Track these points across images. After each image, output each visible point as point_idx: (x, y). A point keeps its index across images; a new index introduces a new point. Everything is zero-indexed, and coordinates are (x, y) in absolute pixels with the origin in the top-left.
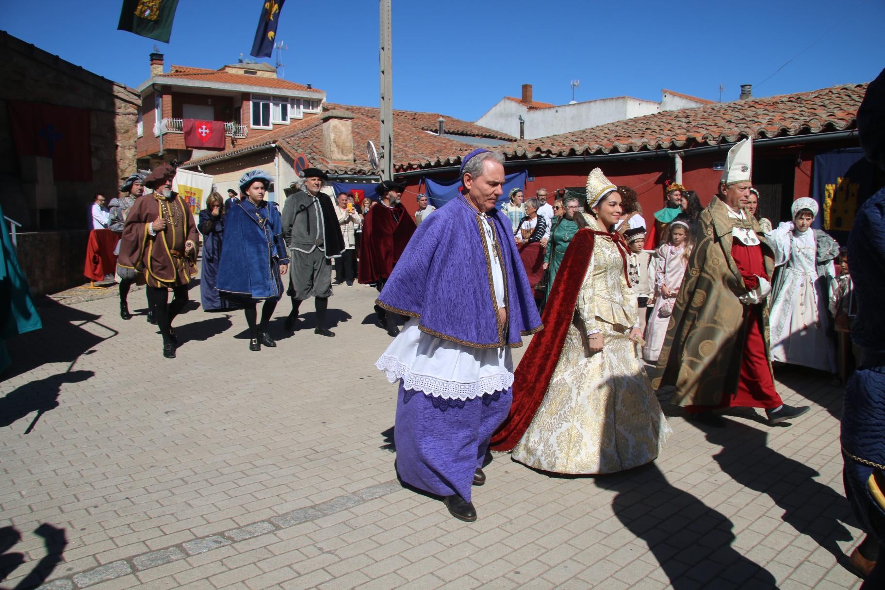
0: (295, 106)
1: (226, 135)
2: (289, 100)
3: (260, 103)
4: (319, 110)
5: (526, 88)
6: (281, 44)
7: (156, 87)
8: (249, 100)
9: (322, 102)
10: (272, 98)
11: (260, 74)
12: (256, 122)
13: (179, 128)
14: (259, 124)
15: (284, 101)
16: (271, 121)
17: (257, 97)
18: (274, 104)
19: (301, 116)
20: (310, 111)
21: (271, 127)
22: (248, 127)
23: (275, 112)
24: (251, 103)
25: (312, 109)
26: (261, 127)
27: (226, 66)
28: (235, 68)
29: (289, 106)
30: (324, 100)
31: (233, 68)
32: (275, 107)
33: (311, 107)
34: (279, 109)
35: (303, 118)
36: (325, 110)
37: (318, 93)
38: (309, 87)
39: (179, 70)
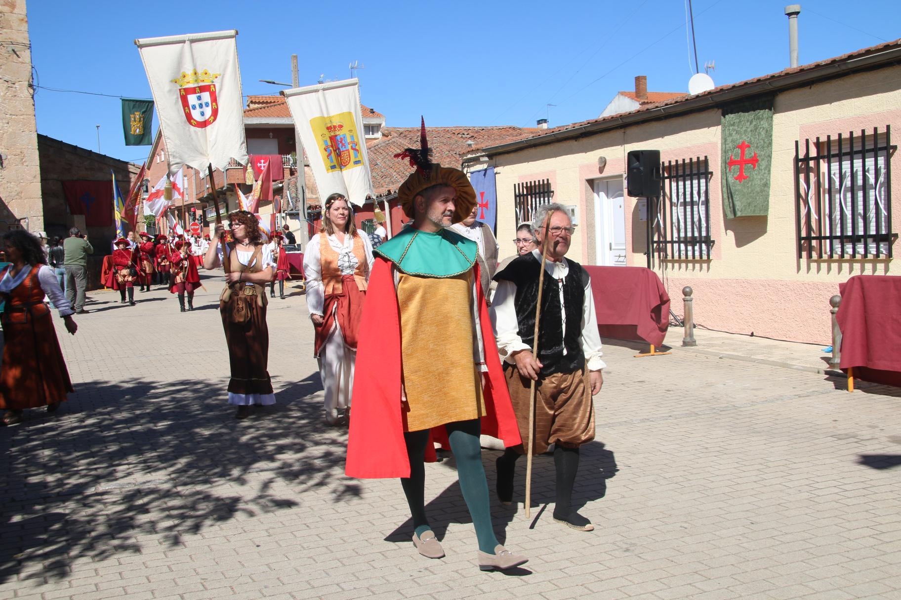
1: (284, 167)
4: (378, 135)
5: (639, 80)
6: (355, 64)
9: (382, 127)
20: (371, 136)
25: (373, 134)
30: (383, 125)
33: (371, 133)
36: (384, 135)
37: (377, 117)
38: (372, 111)
39: (254, 101)
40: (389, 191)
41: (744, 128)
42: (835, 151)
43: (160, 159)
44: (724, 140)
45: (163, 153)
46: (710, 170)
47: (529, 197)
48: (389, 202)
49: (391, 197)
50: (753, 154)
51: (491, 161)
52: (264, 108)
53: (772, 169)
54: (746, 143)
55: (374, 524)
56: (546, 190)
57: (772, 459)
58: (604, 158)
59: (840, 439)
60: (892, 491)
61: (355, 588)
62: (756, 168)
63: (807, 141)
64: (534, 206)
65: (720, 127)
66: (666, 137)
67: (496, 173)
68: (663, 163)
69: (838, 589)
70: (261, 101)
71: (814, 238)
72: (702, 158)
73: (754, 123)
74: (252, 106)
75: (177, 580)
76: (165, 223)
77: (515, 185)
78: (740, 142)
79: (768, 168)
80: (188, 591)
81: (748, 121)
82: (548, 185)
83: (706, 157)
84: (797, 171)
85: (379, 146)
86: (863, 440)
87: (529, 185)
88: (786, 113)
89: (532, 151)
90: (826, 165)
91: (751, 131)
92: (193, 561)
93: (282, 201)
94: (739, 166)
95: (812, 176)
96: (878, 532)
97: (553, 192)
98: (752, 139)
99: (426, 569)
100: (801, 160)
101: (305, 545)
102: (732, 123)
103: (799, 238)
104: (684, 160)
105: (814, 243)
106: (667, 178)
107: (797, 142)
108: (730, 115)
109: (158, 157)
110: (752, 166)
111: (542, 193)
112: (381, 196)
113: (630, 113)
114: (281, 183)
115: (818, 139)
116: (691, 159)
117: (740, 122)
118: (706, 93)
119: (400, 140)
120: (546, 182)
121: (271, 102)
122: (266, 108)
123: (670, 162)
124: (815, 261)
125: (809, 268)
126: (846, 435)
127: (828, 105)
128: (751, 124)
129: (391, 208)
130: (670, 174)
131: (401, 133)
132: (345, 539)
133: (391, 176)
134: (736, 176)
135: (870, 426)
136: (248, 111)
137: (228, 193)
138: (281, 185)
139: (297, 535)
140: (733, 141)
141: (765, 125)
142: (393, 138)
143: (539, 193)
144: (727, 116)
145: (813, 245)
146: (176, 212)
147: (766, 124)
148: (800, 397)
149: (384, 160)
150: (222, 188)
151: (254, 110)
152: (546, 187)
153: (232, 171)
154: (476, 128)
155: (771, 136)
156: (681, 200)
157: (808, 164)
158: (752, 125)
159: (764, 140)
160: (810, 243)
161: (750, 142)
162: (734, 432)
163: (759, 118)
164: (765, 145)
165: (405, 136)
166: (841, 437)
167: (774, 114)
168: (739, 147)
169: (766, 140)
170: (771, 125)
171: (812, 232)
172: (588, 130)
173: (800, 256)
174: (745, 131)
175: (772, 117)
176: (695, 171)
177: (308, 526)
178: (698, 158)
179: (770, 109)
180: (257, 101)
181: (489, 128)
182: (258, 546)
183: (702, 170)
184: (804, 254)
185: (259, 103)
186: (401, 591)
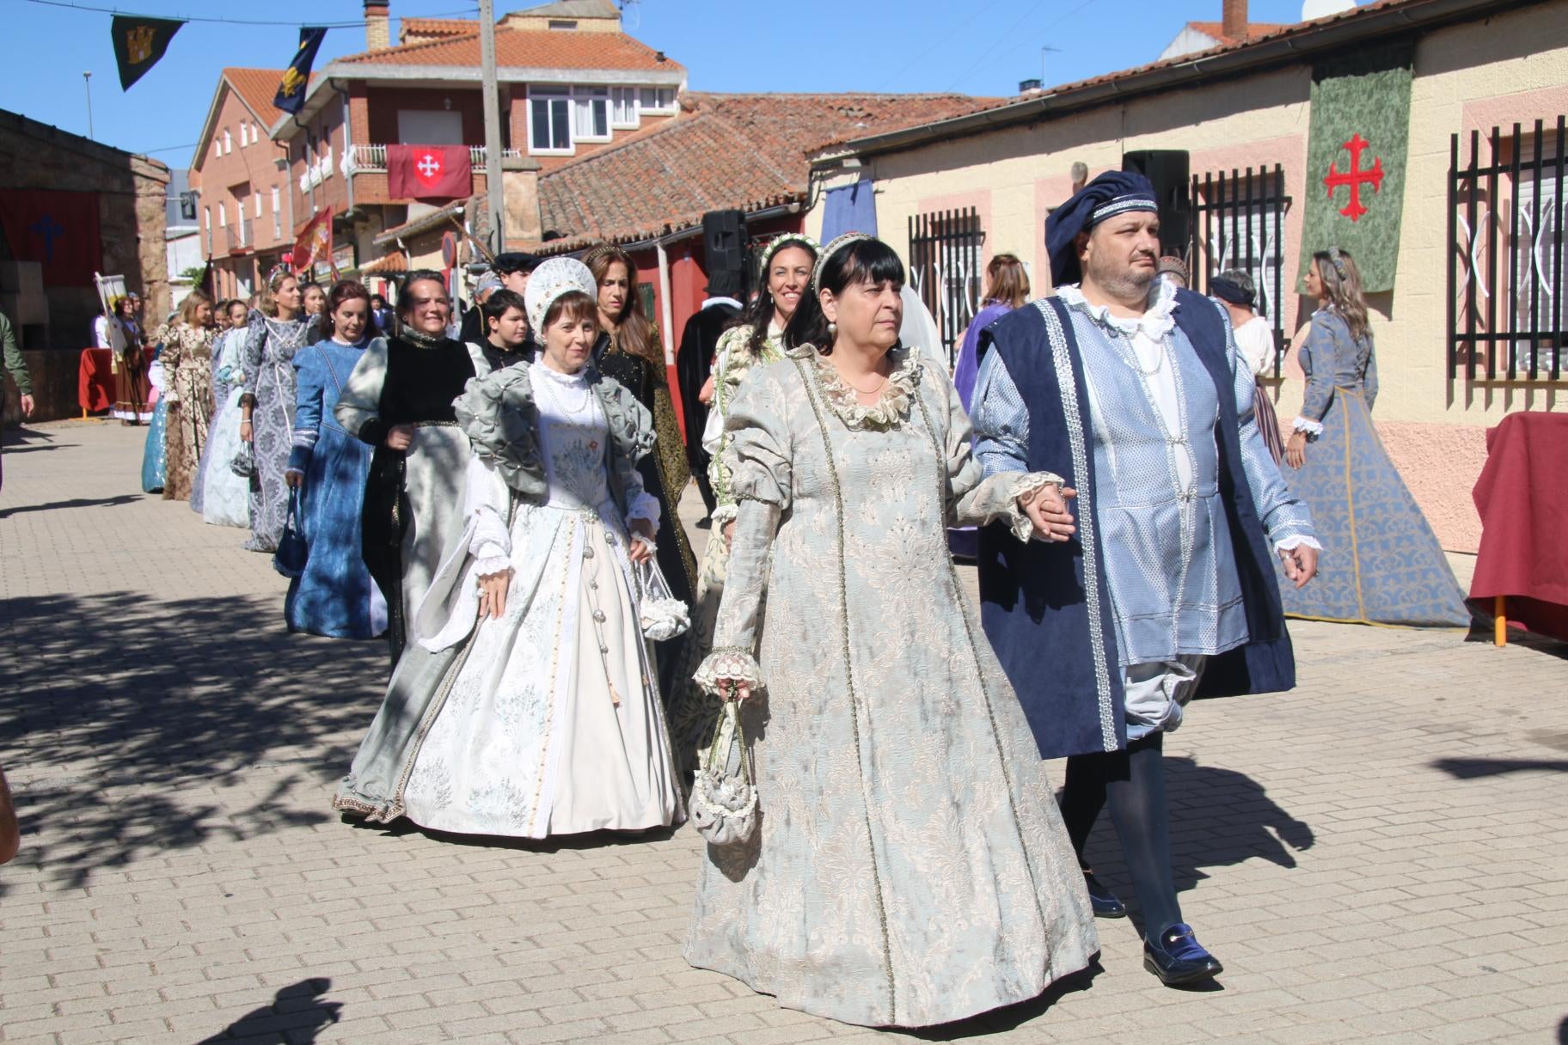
0: (623, 102)
1: (474, 171)
2: (610, 91)
3: (545, 103)
4: (673, 108)
7: (337, 84)
8: (523, 97)
9: (680, 90)
10: (572, 90)
11: (584, 26)
12: (541, 141)
13: (379, 163)
14: (547, 146)
15: (597, 94)
16: (573, 137)
17: (541, 90)
18: (578, 102)
19: (635, 123)
20: (657, 110)
21: (571, 150)
22: (524, 152)
23: (580, 118)
24: (529, 103)
25: (661, 106)
26: (552, 150)
27: (509, 15)
28: (529, 16)
29: (609, 104)
30: (683, 87)
31: (524, 17)
32: (579, 107)
33: (657, 103)
34: (589, 111)
35: (641, 127)
36: (684, 108)
37: (670, 70)
38: (661, 57)
39: (414, 29)
40: (667, 227)
41: (1357, 107)
42: (1527, 156)
43: (223, 148)
44: (1316, 133)
45: (228, 136)
46: (1287, 193)
47: (937, 243)
48: (667, 248)
49: (670, 239)
50: (1373, 162)
51: (866, 167)
52: (435, 45)
53: (1406, 192)
54: (1362, 139)
55: (462, 862)
56: (969, 230)
57: (1279, 766)
58: (1084, 165)
59: (1432, 733)
60: (1479, 828)
61: (382, 968)
62: (1380, 191)
63: (1475, 135)
64: (945, 262)
65: (1307, 105)
66: (1204, 124)
67: (877, 192)
68: (1196, 177)
69: (1281, 989)
70: (430, 30)
71: (1481, 337)
72: (1270, 169)
73: (1376, 96)
74: (412, 41)
75: (52, 951)
76: (233, 284)
77: (910, 219)
78: (1348, 136)
79: (1399, 188)
80: (67, 969)
81: (1364, 92)
82: (975, 219)
83: (1278, 166)
84: (1454, 198)
85: (672, 131)
86: (1476, 736)
87: (937, 219)
88: (1439, 76)
89: (945, 149)
90: (1510, 185)
91: (1370, 112)
92: (96, 919)
93: (459, 245)
94: (1349, 187)
95: (1482, 209)
96: (1409, 896)
97: (984, 234)
98: (1372, 129)
99: (529, 939)
100: (1462, 175)
101: (317, 896)
102: (1333, 95)
103: (1452, 337)
104: (1235, 172)
105: (1481, 347)
106: (1202, 208)
107: (1454, 138)
108: (1328, 80)
109: (219, 145)
110: (1373, 187)
111: (961, 236)
112: (651, 236)
113: (1134, 73)
114: (461, 205)
115: (1496, 130)
116: (1249, 170)
117: (1349, 94)
118: (1283, 32)
119: (717, 121)
120: (969, 214)
121: (450, 33)
122: (439, 46)
123: (1208, 175)
124: (1481, 384)
125: (1469, 400)
126: (1449, 725)
127: (1519, 61)
128: (1370, 97)
129: (671, 261)
130: (1207, 198)
131: (720, 105)
132: (398, 885)
133: (691, 196)
134: (1343, 207)
135: (1500, 711)
136: (400, 51)
137: (358, 224)
138: (459, 210)
139: (310, 878)
140: (1335, 134)
141: (1396, 100)
142: (703, 114)
143: (957, 236)
144: (1323, 83)
145: (1477, 351)
146: (256, 263)
147: (1398, 99)
148: (1393, 653)
149: (681, 161)
150: (344, 214)
151: (413, 48)
152: (969, 223)
153: (364, 177)
154: (878, 98)
155: (1406, 123)
156: (1228, 255)
157: (1474, 182)
158: (1373, 101)
159: (1392, 131)
160: (1472, 348)
161: (1368, 136)
162: (1232, 715)
163: (1386, 86)
164: (1395, 142)
165: (728, 111)
166: (1435, 729)
167: (1414, 77)
168: (1348, 146)
169: (1396, 132)
170: (1406, 102)
171: (1477, 324)
172: (1053, 105)
173: (1452, 374)
174: (1360, 113)
175: (1409, 85)
176: (1256, 196)
177: (335, 863)
178: (1263, 168)
179: (1407, 68)
180: (422, 30)
181: (906, 98)
182: (228, 896)
183: (1270, 194)
184: (1461, 370)
185: (425, 34)
186: (466, 975)
